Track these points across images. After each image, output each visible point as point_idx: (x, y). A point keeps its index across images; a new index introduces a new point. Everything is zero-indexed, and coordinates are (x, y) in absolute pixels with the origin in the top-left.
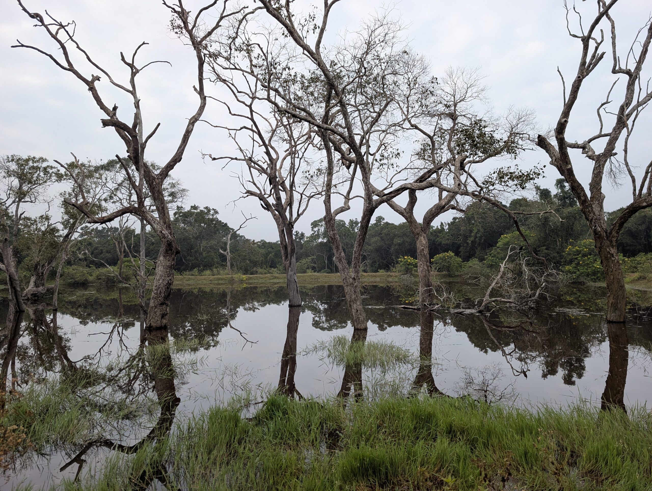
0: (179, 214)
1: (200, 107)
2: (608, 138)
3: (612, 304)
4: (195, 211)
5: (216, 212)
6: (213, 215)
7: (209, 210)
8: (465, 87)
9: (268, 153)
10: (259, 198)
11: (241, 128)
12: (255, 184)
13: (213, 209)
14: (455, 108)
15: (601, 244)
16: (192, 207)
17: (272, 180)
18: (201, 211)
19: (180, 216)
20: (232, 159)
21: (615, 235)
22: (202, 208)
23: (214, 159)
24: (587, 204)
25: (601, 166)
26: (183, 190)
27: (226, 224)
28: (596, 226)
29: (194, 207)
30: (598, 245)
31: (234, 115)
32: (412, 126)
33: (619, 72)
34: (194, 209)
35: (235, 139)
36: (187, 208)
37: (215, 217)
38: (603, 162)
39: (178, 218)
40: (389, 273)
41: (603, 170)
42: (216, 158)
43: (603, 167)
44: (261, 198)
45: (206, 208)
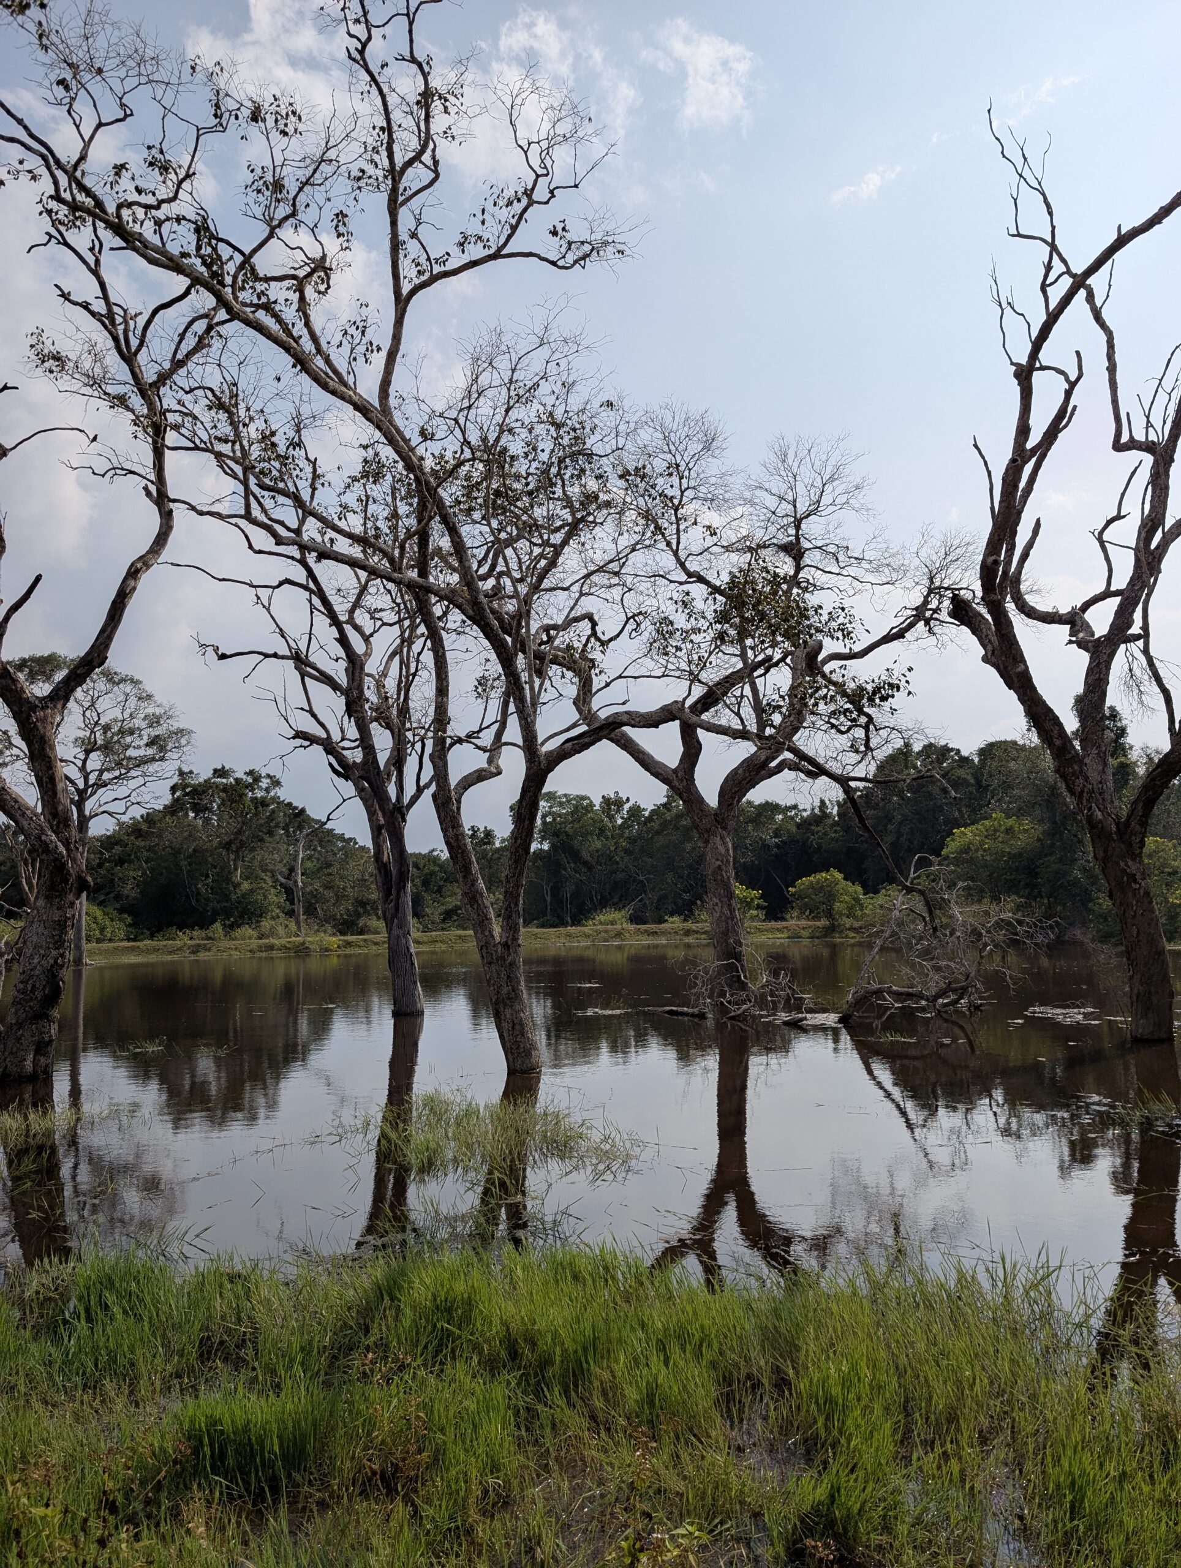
0: (184, 789)
1: (158, 535)
2: (1118, 599)
3: (1138, 997)
4: (224, 781)
5: (277, 783)
6: (267, 790)
7: (257, 779)
8: (819, 483)
9: (343, 641)
10: (325, 750)
11: (281, 584)
12: (314, 716)
13: (268, 776)
14: (797, 531)
15: (1106, 851)
16: (215, 771)
17: (354, 706)
18: (236, 780)
19: (187, 794)
20: (266, 656)
21: (1138, 828)
22: (240, 775)
23: (223, 657)
24: (1068, 756)
25: (1103, 666)
26: (180, 732)
27: (303, 811)
28: (1090, 809)
29: (221, 772)
30: (1101, 854)
31: (260, 552)
32: (690, 575)
33: (1130, 449)
34: (220, 776)
35: (268, 610)
36: (203, 773)
37: (272, 794)
38: (1105, 657)
39: (178, 799)
40: (689, 925)
41: (1108, 674)
42: (228, 653)
43: (1108, 667)
44: (329, 747)
45: (251, 773)
